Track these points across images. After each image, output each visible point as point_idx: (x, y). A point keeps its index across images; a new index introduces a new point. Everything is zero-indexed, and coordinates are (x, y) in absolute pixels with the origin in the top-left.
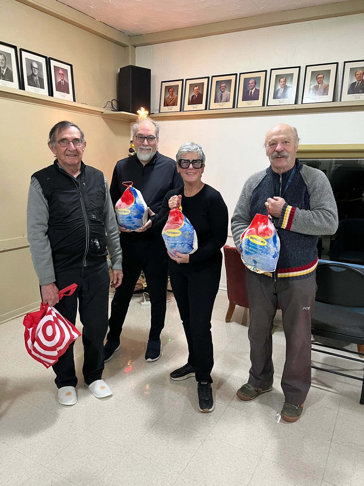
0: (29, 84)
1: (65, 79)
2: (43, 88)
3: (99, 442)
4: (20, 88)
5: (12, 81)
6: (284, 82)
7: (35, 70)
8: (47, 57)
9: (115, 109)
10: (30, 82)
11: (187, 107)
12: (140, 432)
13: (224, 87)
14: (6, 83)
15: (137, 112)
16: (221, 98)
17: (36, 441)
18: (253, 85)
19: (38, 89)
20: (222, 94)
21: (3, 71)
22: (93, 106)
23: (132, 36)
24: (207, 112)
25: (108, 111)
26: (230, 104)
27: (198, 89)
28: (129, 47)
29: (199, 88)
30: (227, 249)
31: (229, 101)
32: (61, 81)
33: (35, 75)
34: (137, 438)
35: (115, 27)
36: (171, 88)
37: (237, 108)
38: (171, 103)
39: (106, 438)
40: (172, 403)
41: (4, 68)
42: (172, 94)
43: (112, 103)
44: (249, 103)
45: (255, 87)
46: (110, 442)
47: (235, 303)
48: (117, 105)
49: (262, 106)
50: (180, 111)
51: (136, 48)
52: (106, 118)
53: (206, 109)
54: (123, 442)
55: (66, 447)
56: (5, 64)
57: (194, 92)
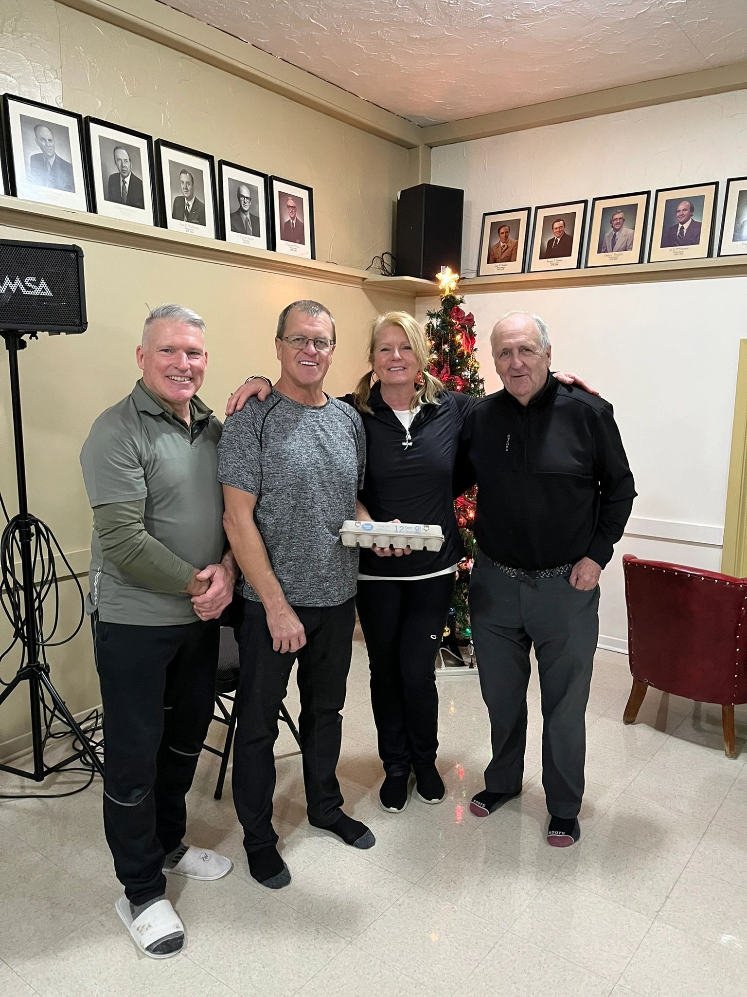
0: (234, 229)
1: (297, 216)
2: (258, 235)
3: (380, 974)
4: (217, 238)
5: (204, 224)
7: (244, 202)
8: (267, 175)
9: (387, 271)
10: (236, 225)
11: (538, 264)
12: (465, 960)
13: (621, 220)
15: (437, 276)
16: (614, 243)
17: (251, 957)
18: (685, 213)
20: (615, 234)
21: (189, 206)
22: (348, 266)
23: (425, 127)
24: (582, 272)
25: (376, 277)
26: (633, 255)
27: (562, 227)
28: (419, 150)
29: (564, 224)
30: (633, 564)
31: (632, 248)
32: (291, 221)
33: (244, 212)
34: (459, 972)
36: (504, 226)
37: (649, 262)
38: (502, 257)
39: (394, 966)
40: (527, 902)
41: (189, 199)
42: (506, 237)
43: (383, 259)
44: (676, 251)
45: (692, 217)
46: (403, 976)
47: (647, 683)
48: (392, 264)
49: (708, 257)
50: (522, 273)
51: (433, 149)
52: (372, 290)
53: (579, 267)
54: (430, 979)
55: (312, 978)
56: (192, 191)
57: (554, 233)
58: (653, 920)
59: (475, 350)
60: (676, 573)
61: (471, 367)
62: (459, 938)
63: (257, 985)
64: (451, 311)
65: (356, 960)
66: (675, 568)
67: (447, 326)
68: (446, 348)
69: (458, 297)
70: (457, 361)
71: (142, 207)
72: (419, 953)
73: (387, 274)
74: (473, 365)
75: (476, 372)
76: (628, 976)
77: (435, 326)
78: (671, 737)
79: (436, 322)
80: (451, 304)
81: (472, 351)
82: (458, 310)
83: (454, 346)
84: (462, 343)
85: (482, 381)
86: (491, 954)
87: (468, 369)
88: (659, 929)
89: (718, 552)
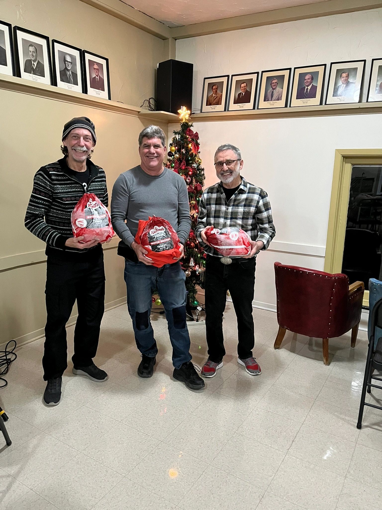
0: (62, 80)
1: (100, 74)
2: (77, 84)
4: (52, 84)
5: (43, 75)
6: (346, 77)
7: (68, 65)
8: (82, 50)
9: (152, 108)
10: (63, 78)
13: (276, 84)
14: (37, 78)
15: (178, 111)
16: (272, 96)
18: (309, 80)
19: (71, 86)
20: (273, 91)
21: (34, 65)
22: (129, 105)
23: (173, 28)
24: (256, 112)
25: (145, 111)
27: (245, 86)
28: (169, 40)
29: (247, 85)
30: (279, 267)
31: (281, 99)
32: (96, 77)
33: (68, 70)
35: (154, 18)
36: (215, 85)
37: (290, 107)
38: (214, 102)
39: (148, 488)
41: (35, 61)
42: (216, 91)
43: (150, 101)
44: (304, 101)
45: (312, 83)
46: (153, 494)
47: (286, 328)
48: (155, 104)
49: (320, 105)
50: (224, 111)
51: (177, 40)
52: (143, 118)
53: (254, 108)
54: (168, 495)
55: (103, 498)
56: (36, 56)
57: (241, 90)
58: (286, 454)
59: (199, 152)
60: (301, 272)
61: (197, 161)
62: (184, 470)
63: (71, 504)
64: (186, 131)
65: (128, 487)
66: (300, 269)
67: (184, 139)
68: (184, 151)
69: (190, 124)
70: (190, 158)
71: (6, 65)
72: (162, 480)
73: (152, 110)
74: (198, 161)
75: (200, 165)
76: (272, 486)
77: (178, 139)
78: (297, 355)
79: (178, 137)
80: (186, 127)
81: (197, 153)
82: (190, 130)
83: (188, 150)
84: (192, 148)
85: (203, 170)
86: (201, 478)
87: (195, 163)
88: (288, 459)
89: (323, 260)
